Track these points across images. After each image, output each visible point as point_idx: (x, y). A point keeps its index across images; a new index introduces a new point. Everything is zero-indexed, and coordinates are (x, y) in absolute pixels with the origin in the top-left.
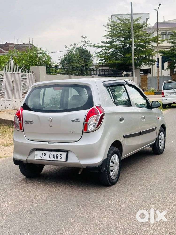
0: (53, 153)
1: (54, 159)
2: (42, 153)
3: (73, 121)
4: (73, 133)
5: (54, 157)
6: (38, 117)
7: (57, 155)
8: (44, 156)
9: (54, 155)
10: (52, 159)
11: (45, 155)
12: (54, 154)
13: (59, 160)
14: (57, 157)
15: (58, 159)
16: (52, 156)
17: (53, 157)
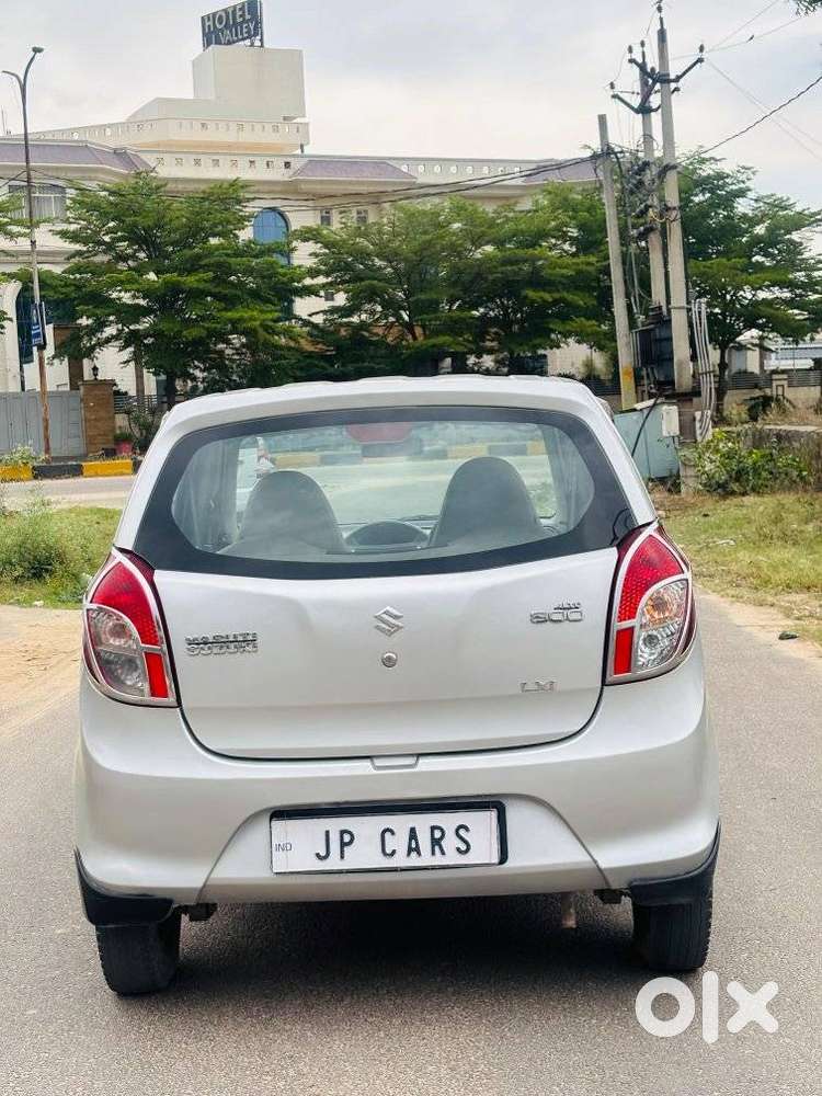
0: (401, 823)
1: (414, 861)
2: (327, 833)
3: (539, 619)
4: (540, 693)
5: (414, 849)
6: (294, 607)
7: (438, 834)
8: (343, 845)
9: (413, 834)
10: (401, 860)
11: (347, 838)
12: (413, 831)
13: (452, 858)
14: (436, 842)
15: (443, 853)
16: (399, 842)
17: (410, 850)
